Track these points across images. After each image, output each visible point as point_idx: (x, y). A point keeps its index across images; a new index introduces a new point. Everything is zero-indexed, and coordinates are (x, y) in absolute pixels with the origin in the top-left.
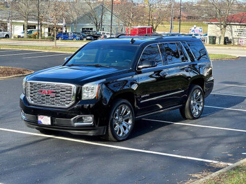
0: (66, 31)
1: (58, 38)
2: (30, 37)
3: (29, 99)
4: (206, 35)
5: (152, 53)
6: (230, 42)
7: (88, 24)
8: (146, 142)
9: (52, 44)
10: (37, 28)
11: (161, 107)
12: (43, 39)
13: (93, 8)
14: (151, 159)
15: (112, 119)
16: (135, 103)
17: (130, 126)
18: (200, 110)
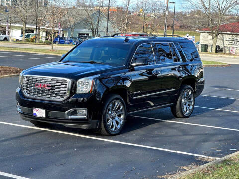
0: (63, 36)
1: (55, 43)
2: (28, 41)
3: (25, 92)
4: (199, 43)
5: (145, 53)
6: (221, 51)
7: (85, 30)
8: (138, 137)
9: (49, 47)
10: (35, 32)
11: (152, 104)
12: (41, 43)
13: (90, 14)
14: (141, 152)
15: (105, 114)
16: (128, 99)
17: (122, 121)
18: (191, 109)
